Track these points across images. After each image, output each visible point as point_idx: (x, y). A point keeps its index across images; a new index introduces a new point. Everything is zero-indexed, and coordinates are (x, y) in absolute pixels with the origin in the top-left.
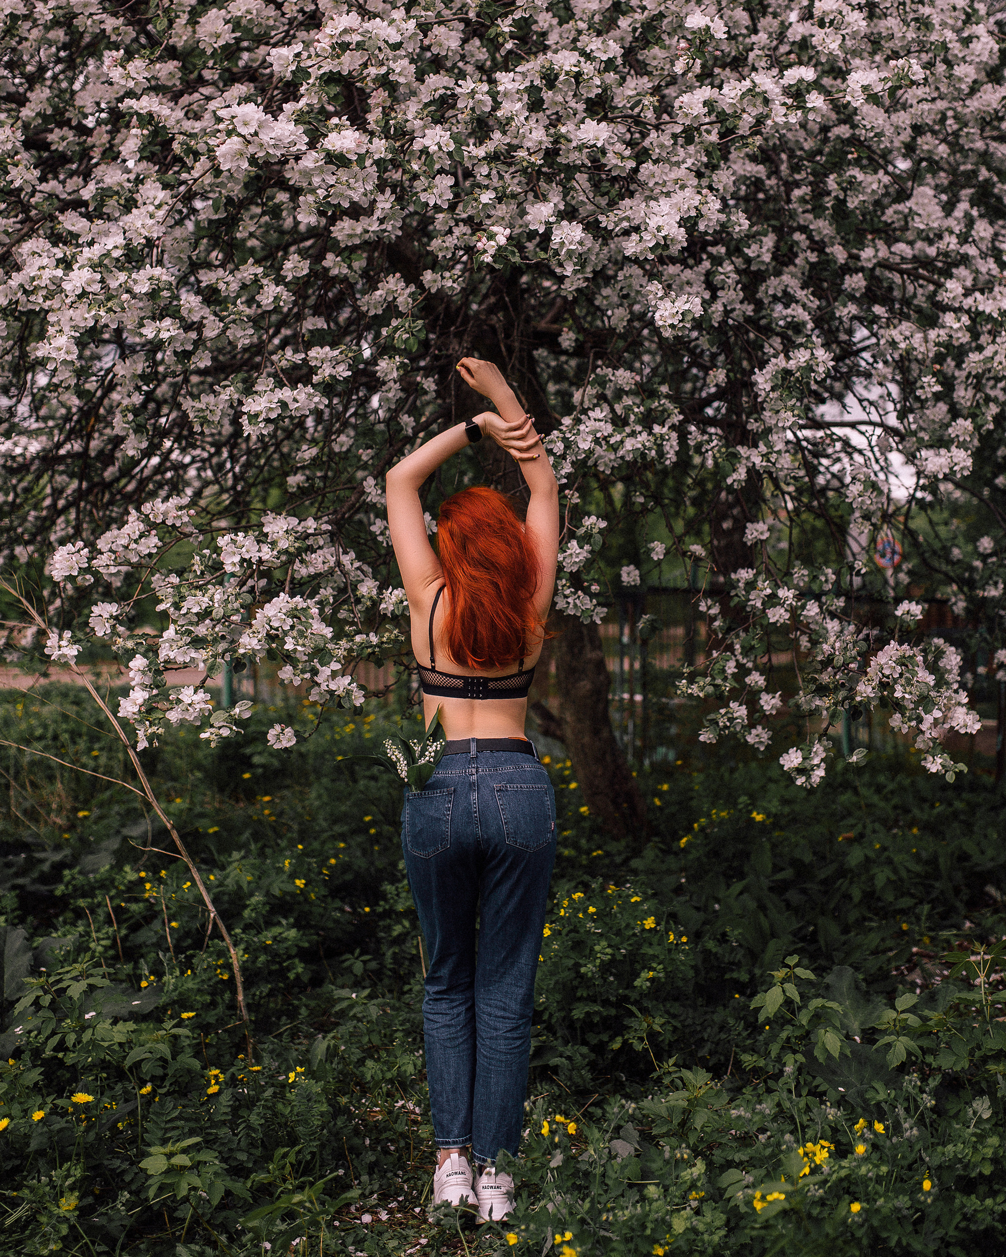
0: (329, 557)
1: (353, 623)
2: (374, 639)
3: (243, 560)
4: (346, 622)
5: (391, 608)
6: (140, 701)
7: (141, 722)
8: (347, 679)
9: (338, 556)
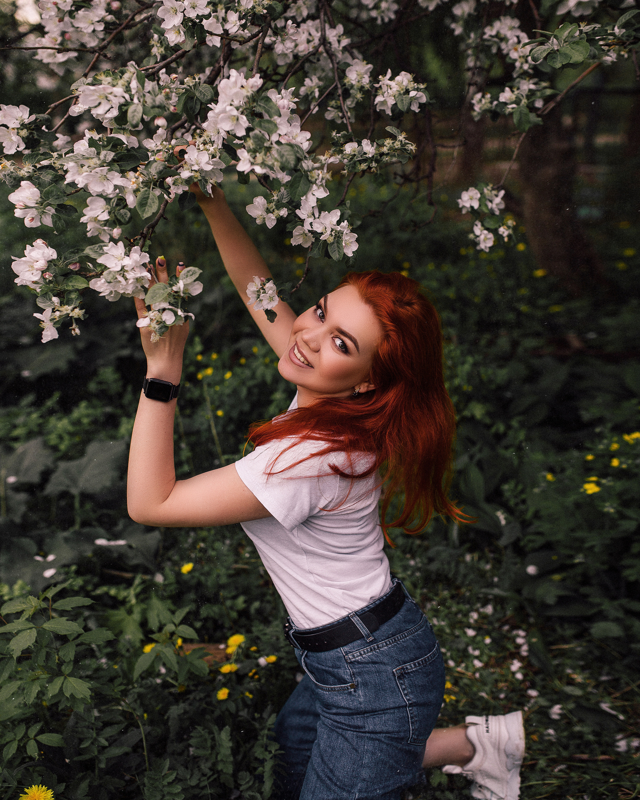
0: (313, 32)
1: (340, 128)
2: (368, 148)
3: (186, 21)
4: (333, 125)
5: (391, 102)
6: (42, 264)
7: (45, 295)
8: (336, 214)
9: (323, 30)
